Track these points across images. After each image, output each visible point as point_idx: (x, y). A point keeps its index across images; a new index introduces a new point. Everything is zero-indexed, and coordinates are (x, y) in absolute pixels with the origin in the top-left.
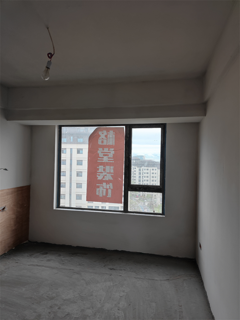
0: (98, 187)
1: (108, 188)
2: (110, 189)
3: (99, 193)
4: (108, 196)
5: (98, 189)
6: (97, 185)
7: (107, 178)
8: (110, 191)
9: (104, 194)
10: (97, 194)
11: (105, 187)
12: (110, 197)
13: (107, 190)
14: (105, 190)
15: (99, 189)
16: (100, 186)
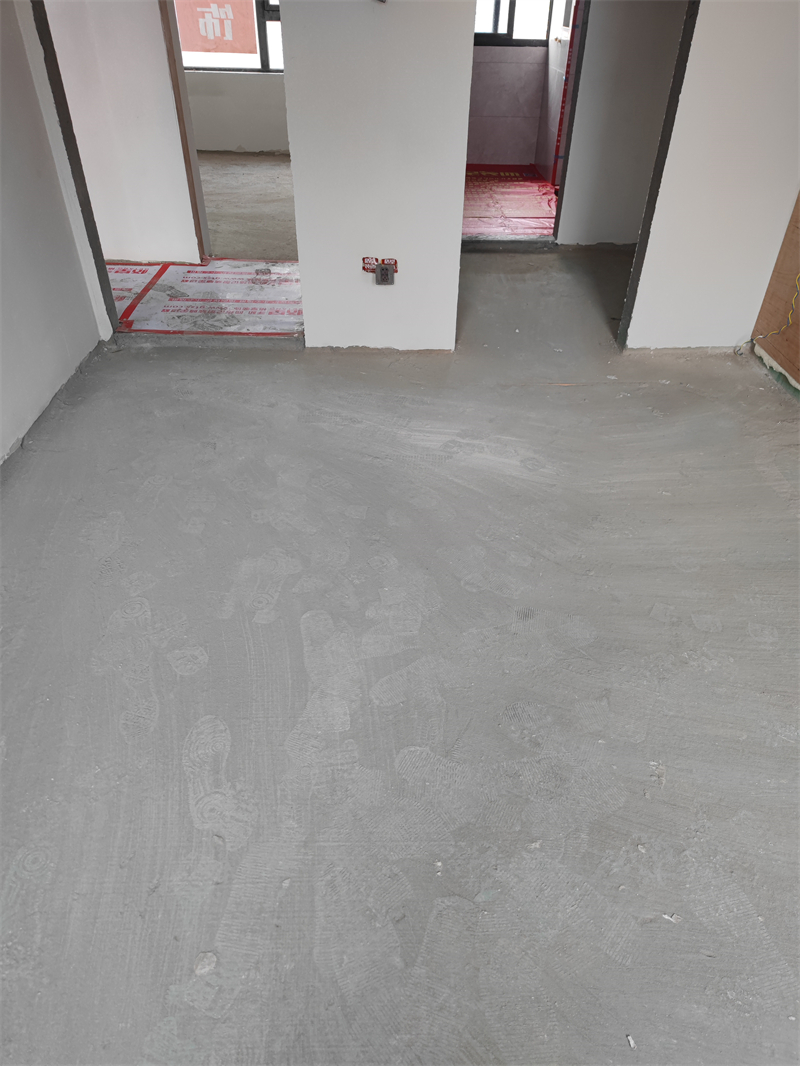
0: (203, 15)
1: (223, 17)
2: (227, 19)
5: (201, 21)
6: (199, 9)
8: (228, 25)
9: (218, 34)
10: (203, 33)
11: (216, 15)
12: (230, 39)
13: (222, 22)
14: (217, 22)
16: (203, 13)
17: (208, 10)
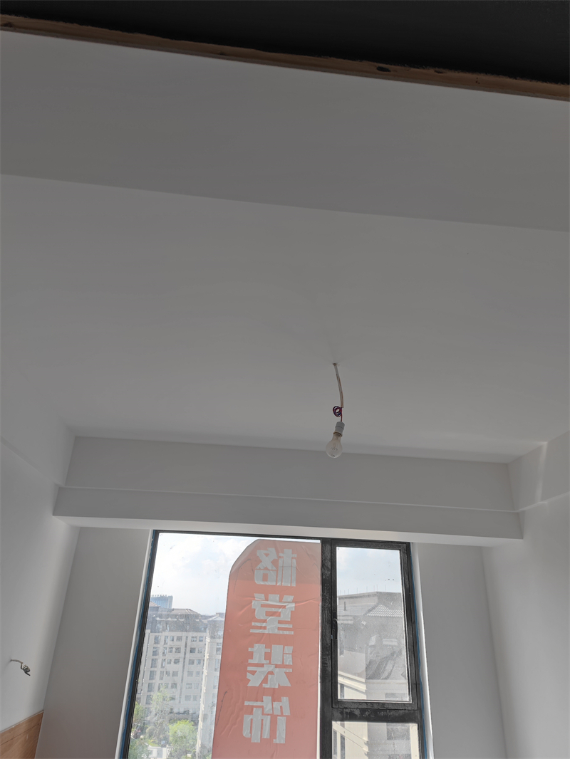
3: (251, 732)
4: (276, 738)
5: (247, 718)
7: (273, 683)
9: (266, 735)
10: (246, 733)
15: (251, 717)
17: (259, 704)
